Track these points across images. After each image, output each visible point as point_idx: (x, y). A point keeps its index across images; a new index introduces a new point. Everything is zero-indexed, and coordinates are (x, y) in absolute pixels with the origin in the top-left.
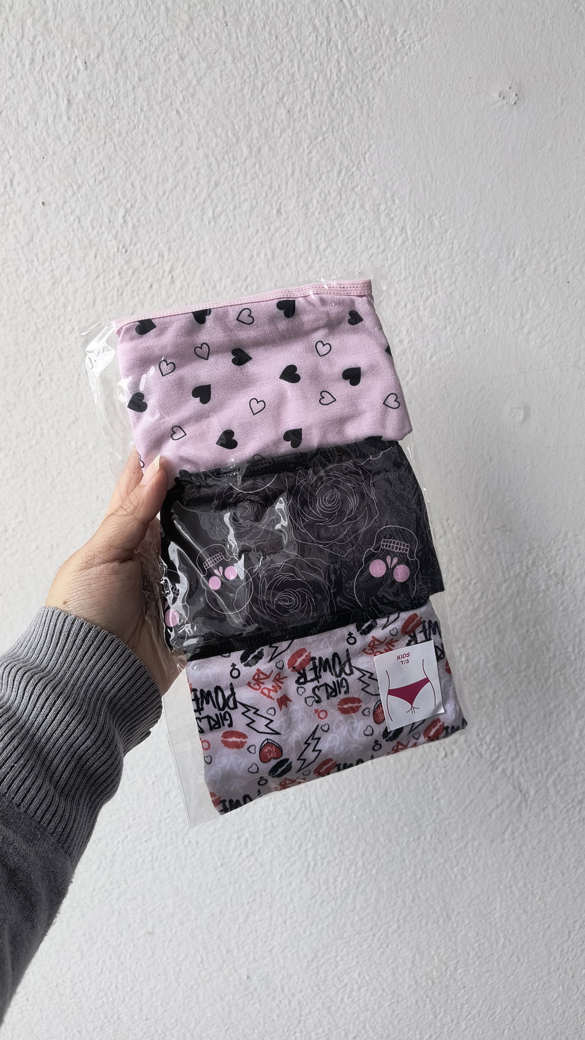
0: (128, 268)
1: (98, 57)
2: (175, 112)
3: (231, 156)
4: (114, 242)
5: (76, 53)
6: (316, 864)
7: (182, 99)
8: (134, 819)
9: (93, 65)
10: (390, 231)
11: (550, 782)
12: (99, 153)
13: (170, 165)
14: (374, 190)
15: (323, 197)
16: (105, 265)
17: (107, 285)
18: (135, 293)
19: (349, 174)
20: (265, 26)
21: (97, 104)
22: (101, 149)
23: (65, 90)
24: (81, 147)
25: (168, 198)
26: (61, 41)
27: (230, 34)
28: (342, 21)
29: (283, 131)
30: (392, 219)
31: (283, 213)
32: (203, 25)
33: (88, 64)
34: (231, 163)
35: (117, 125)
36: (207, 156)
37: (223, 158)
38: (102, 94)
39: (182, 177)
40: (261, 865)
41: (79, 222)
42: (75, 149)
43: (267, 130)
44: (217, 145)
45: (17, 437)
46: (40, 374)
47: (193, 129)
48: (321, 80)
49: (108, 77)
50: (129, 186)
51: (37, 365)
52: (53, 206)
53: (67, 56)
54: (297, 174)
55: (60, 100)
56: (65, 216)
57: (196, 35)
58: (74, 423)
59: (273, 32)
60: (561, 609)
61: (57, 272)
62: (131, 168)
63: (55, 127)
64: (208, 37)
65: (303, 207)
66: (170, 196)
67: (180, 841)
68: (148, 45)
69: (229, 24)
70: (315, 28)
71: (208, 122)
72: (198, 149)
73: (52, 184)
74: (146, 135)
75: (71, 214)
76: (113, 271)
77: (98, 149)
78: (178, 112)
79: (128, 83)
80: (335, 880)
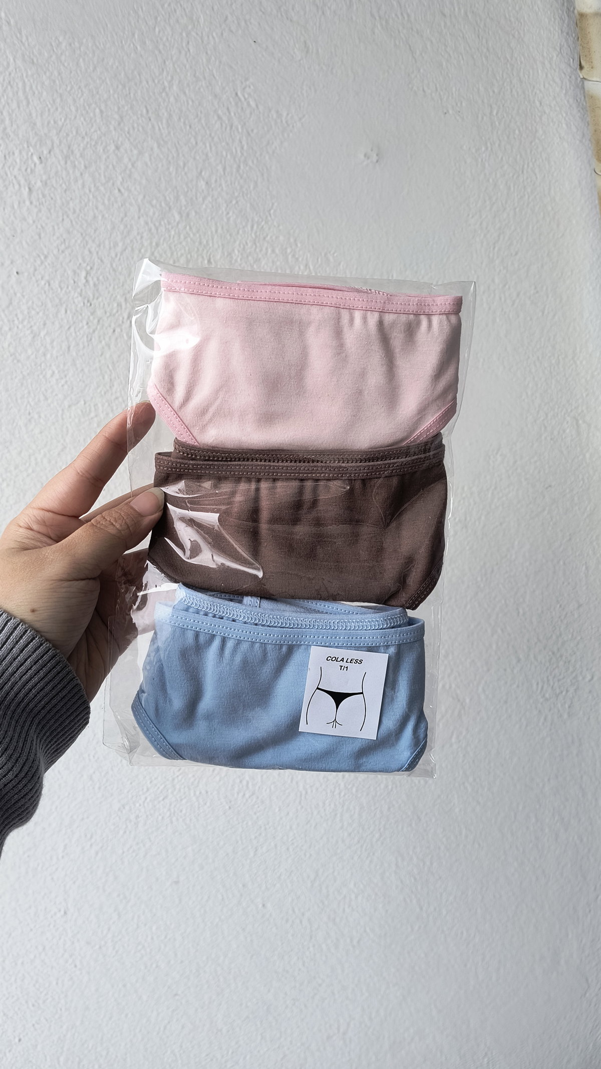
0: (94, 318)
1: (50, 152)
2: (117, 191)
3: (166, 221)
4: (80, 298)
5: (32, 150)
6: (306, 793)
7: (121, 180)
8: (151, 782)
9: (47, 159)
10: (297, 268)
11: (480, 689)
12: (59, 228)
13: (118, 233)
14: (281, 238)
15: (242, 246)
16: (75, 318)
17: (78, 334)
18: (102, 338)
19: (260, 227)
20: (180, 119)
21: (53, 189)
22: (60, 225)
23: (26, 180)
24: (44, 225)
25: (120, 259)
26: (18, 142)
27: (153, 127)
28: (239, 110)
29: (204, 199)
30: (297, 259)
31: (213, 263)
32: (131, 122)
33: (42, 158)
34: (167, 227)
35: (71, 205)
36: (147, 223)
37: (160, 224)
38: (56, 181)
39: (129, 241)
40: (262, 802)
41: (49, 285)
42: (39, 227)
43: (192, 199)
44: (154, 213)
45: (15, 469)
46: (29, 414)
47: (134, 202)
48: (229, 156)
49: (59, 168)
50: (86, 252)
51: (26, 406)
52: (26, 274)
53: (24, 154)
54: (220, 231)
55: (22, 189)
56: (37, 281)
57: (126, 129)
58: (62, 450)
59: (187, 122)
60: (468, 548)
61: (35, 328)
62: (87, 238)
63: (20, 211)
64: (136, 130)
65: (227, 256)
66: (122, 259)
67: (192, 794)
68: (89, 140)
69: (152, 119)
70: (219, 117)
71: (144, 197)
72: (139, 218)
73: (23, 257)
74: (96, 211)
75: (42, 279)
76: (81, 322)
77: (58, 225)
78: (119, 190)
79: (77, 171)
80: (324, 804)
